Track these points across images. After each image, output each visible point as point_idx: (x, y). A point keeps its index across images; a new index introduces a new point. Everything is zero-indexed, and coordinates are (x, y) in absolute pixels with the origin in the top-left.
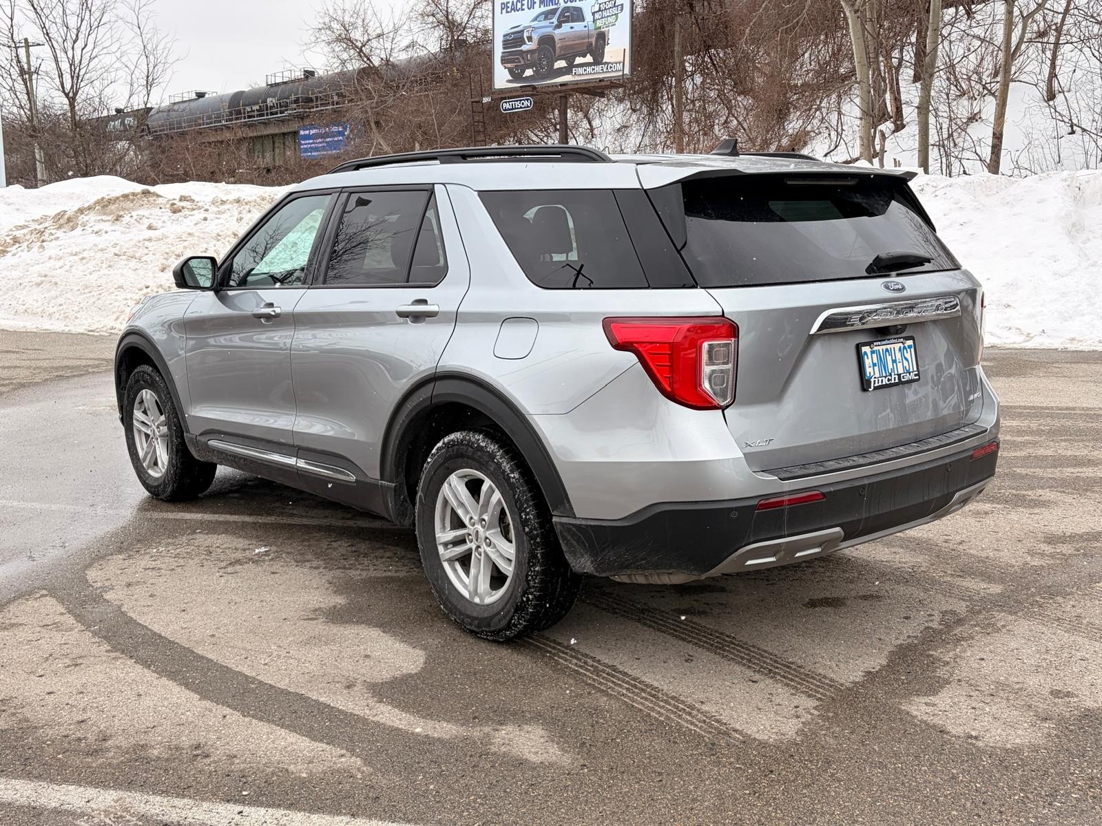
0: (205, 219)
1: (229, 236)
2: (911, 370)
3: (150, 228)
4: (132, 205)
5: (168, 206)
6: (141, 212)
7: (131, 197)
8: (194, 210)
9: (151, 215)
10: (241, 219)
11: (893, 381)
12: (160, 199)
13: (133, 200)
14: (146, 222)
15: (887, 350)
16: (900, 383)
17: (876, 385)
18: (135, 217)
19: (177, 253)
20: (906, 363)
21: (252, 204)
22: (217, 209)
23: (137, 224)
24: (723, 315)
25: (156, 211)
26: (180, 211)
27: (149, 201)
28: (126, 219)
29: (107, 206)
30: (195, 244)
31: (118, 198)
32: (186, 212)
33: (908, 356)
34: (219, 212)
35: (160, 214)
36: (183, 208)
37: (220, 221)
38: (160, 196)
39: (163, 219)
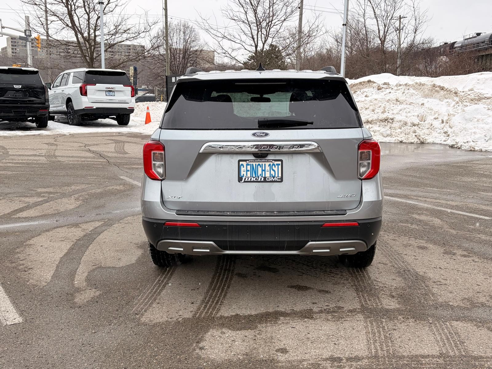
0: (390, 93)
1: (394, 100)
2: (276, 176)
3: (366, 96)
4: (362, 87)
5: (377, 87)
6: (364, 90)
7: (363, 83)
8: (387, 88)
9: (368, 91)
10: (404, 93)
11: (259, 180)
12: (375, 84)
13: (364, 84)
14: (365, 94)
15: (259, 165)
16: (265, 181)
17: (246, 180)
18: (362, 92)
19: (366, 107)
20: (272, 172)
21: (411, 86)
22: (397, 88)
23: (362, 95)
24: (159, 141)
25: (372, 89)
26: (381, 89)
27: (369, 85)
28: (358, 92)
29: (352, 87)
30: (376, 104)
31: (357, 84)
32: (383, 90)
33: (276, 169)
34: (397, 90)
35: (372, 90)
36: (383, 88)
37: (396, 94)
38: (375, 83)
39: (373, 93)
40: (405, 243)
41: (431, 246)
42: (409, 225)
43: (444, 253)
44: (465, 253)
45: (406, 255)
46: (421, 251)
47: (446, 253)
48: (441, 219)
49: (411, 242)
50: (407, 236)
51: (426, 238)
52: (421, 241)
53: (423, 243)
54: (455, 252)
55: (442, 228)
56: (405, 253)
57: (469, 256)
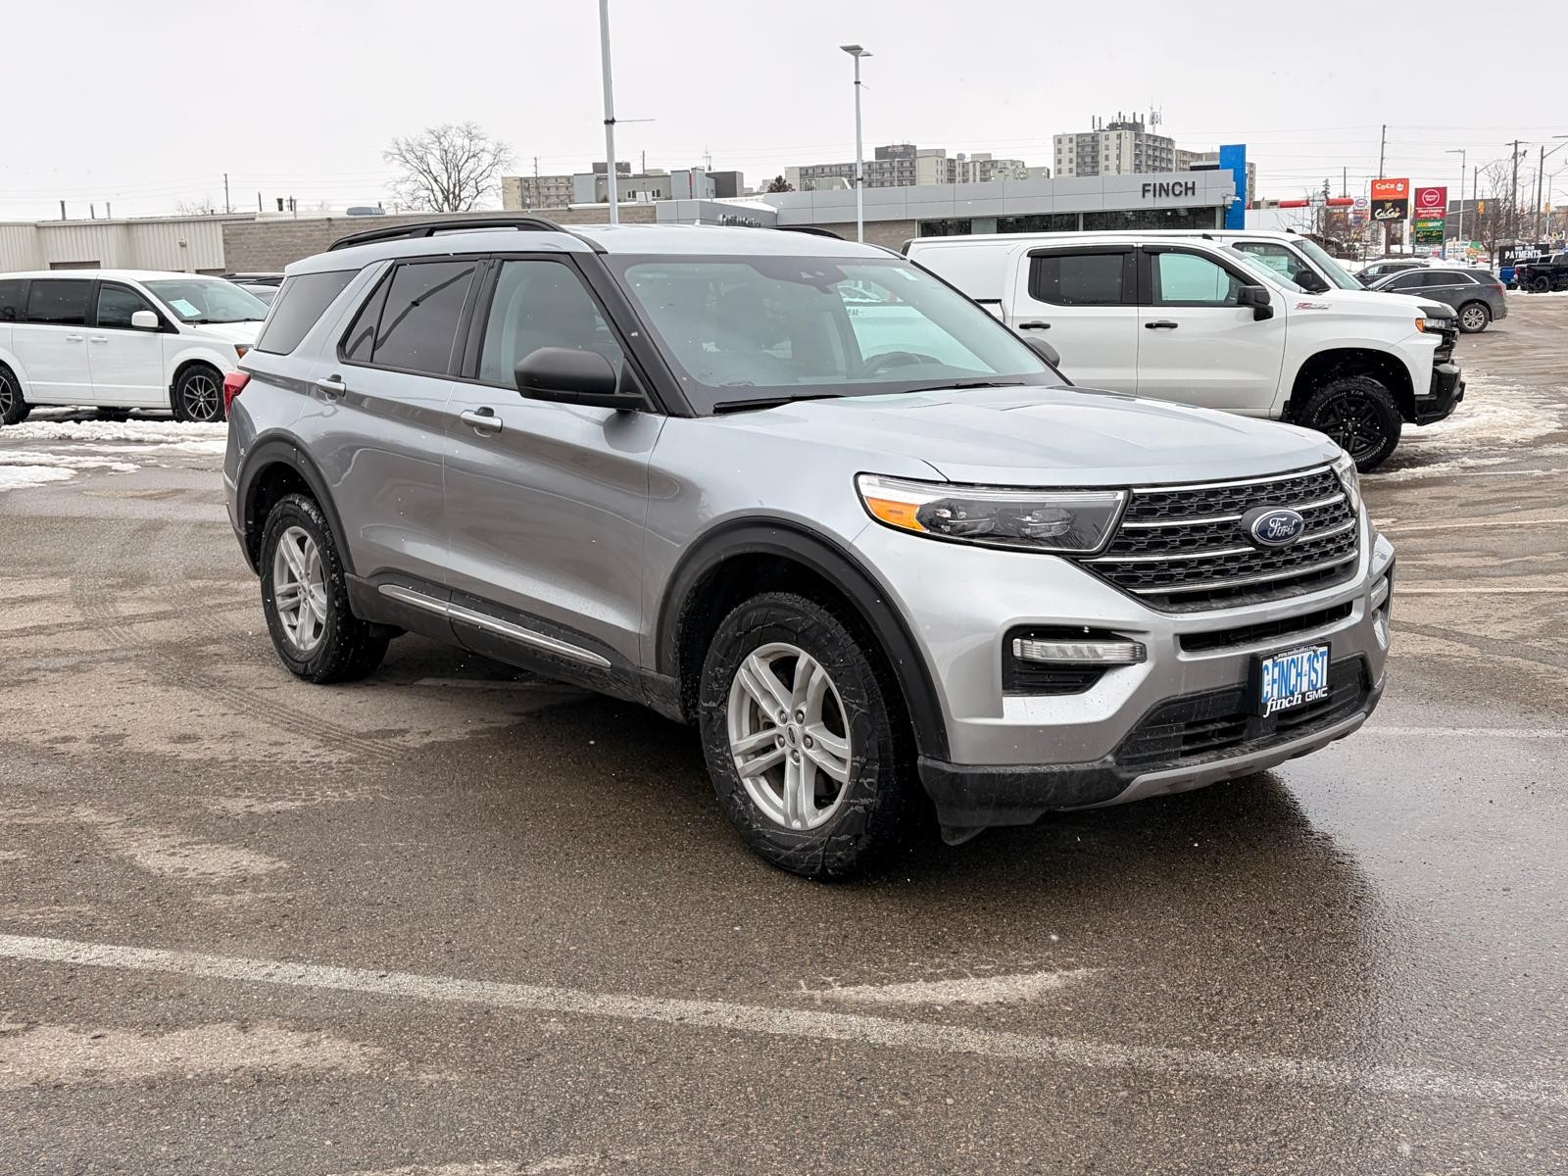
40: (241, 743)
41: (164, 748)
42: (258, 809)
43: (122, 736)
44: (61, 747)
45: (223, 715)
46: (188, 730)
47: (118, 738)
48: (134, 868)
49: (227, 747)
50: (244, 762)
51: (181, 768)
52: (197, 757)
53: (188, 752)
54: (92, 746)
55: (132, 821)
56: (229, 718)
57: (55, 740)
